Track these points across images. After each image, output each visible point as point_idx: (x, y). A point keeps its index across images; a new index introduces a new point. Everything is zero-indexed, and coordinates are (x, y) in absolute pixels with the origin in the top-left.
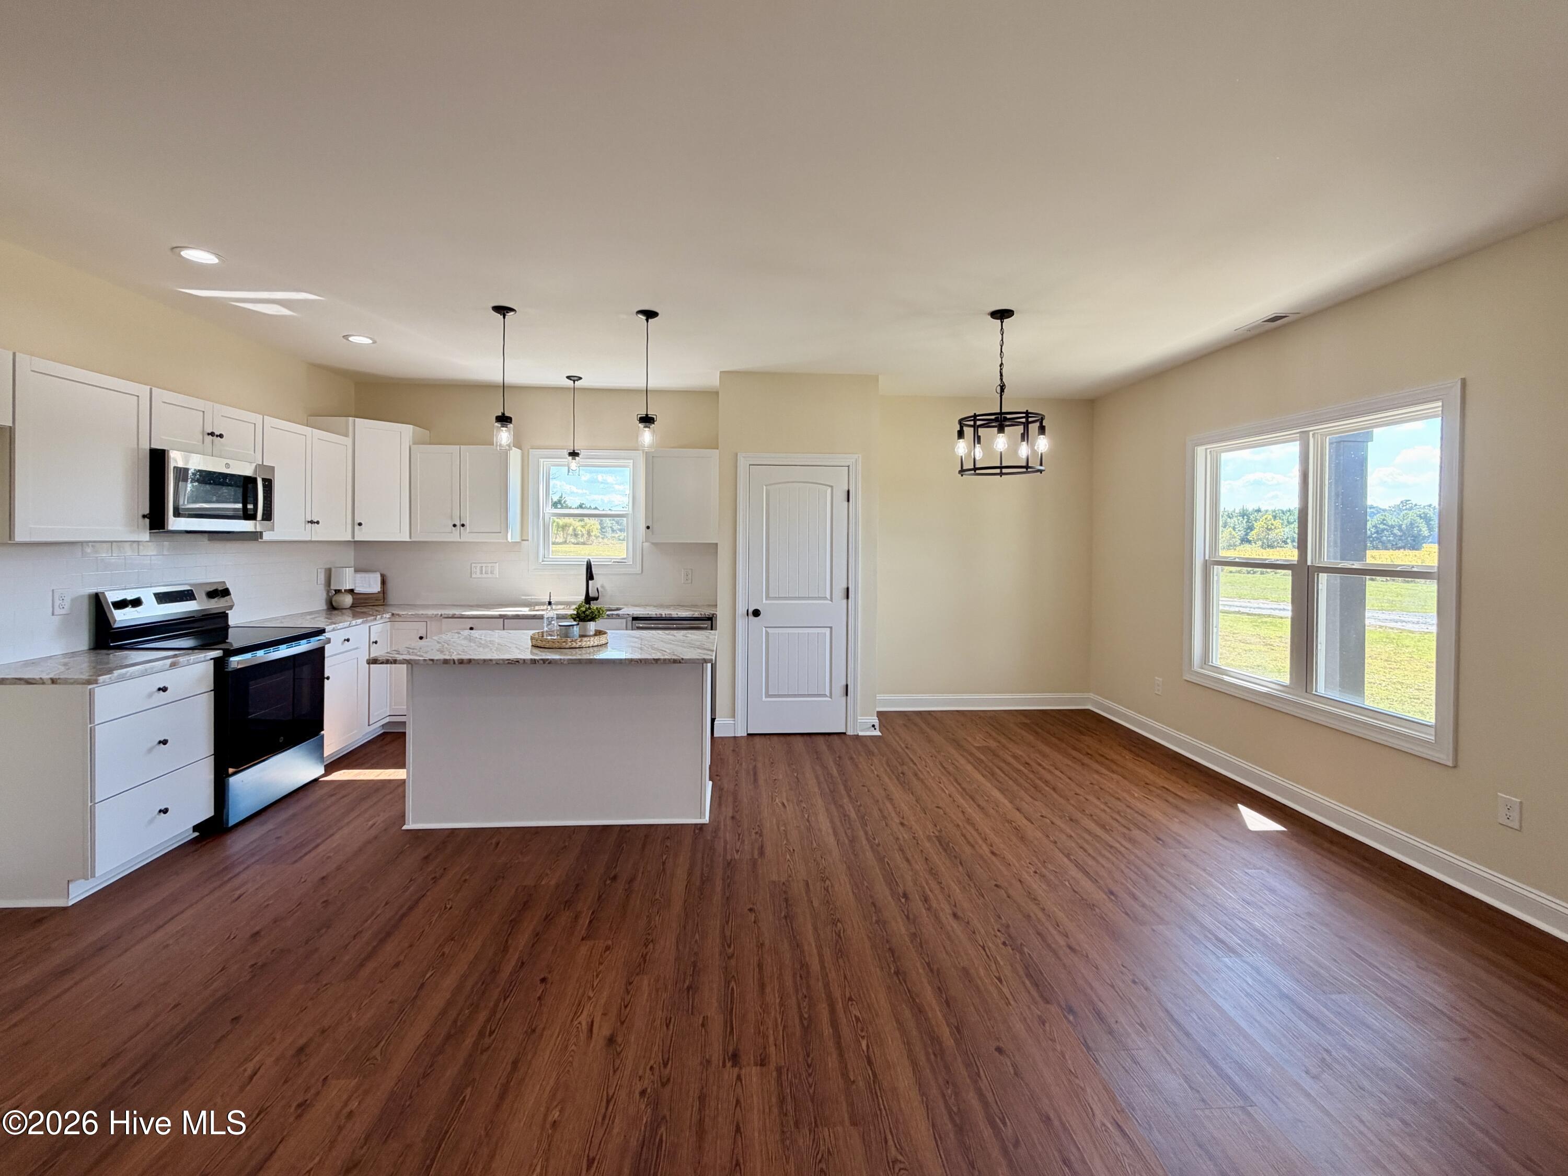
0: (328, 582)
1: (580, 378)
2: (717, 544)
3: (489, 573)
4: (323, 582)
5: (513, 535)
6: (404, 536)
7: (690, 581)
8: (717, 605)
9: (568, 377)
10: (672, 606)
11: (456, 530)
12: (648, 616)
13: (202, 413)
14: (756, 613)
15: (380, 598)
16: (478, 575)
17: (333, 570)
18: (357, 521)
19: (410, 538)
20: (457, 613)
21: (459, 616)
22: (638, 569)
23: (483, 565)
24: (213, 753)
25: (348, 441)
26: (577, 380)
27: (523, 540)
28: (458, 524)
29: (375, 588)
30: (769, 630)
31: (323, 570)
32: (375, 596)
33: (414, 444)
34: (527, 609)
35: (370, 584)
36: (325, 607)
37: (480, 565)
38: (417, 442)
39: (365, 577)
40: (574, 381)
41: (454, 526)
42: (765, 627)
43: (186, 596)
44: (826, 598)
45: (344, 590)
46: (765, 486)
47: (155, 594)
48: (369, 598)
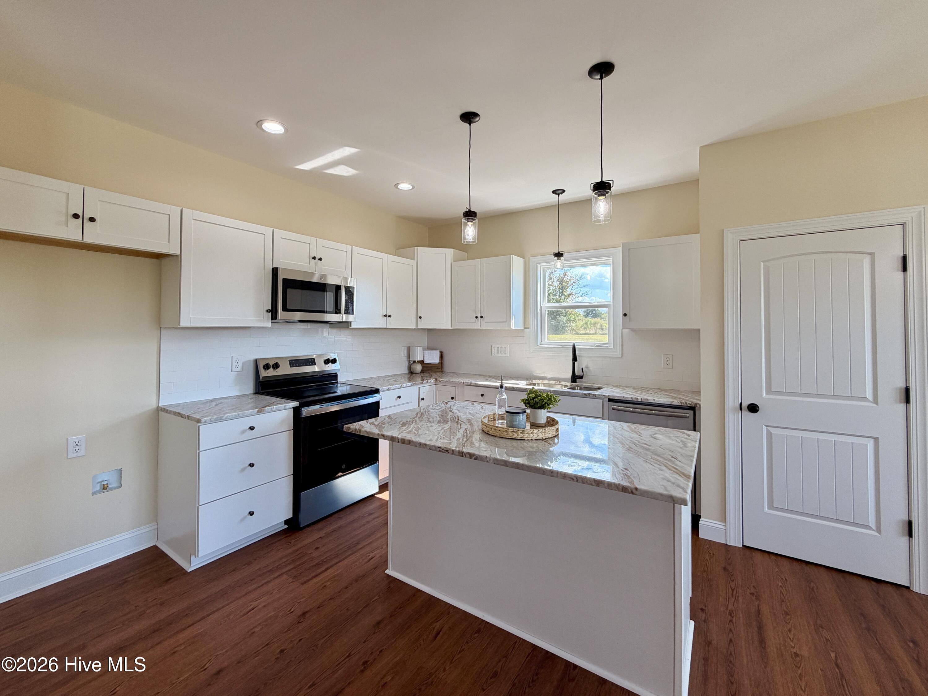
0: (409, 357)
1: (564, 191)
2: (699, 330)
3: (503, 352)
4: (406, 355)
5: (515, 323)
6: (448, 326)
7: (670, 366)
8: (700, 392)
9: (554, 192)
10: (651, 389)
11: (478, 321)
12: (624, 399)
13: (309, 245)
14: (753, 408)
15: (439, 367)
16: (496, 354)
17: (411, 347)
18: (419, 315)
19: (452, 327)
20: (473, 382)
21: (474, 385)
22: (618, 353)
23: (500, 346)
24: (292, 473)
25: (413, 263)
26: (561, 193)
27: (525, 328)
28: (479, 316)
29: (437, 360)
30: (773, 431)
31: (406, 348)
32: (437, 365)
33: (454, 261)
34: (525, 383)
35: (433, 358)
36: (407, 372)
37: (497, 346)
38: (456, 260)
39: (431, 353)
40: (559, 195)
41: (477, 317)
42: (766, 426)
43: (309, 362)
44: (865, 399)
45: (418, 361)
46: (763, 262)
47: (289, 361)
48: (432, 367)
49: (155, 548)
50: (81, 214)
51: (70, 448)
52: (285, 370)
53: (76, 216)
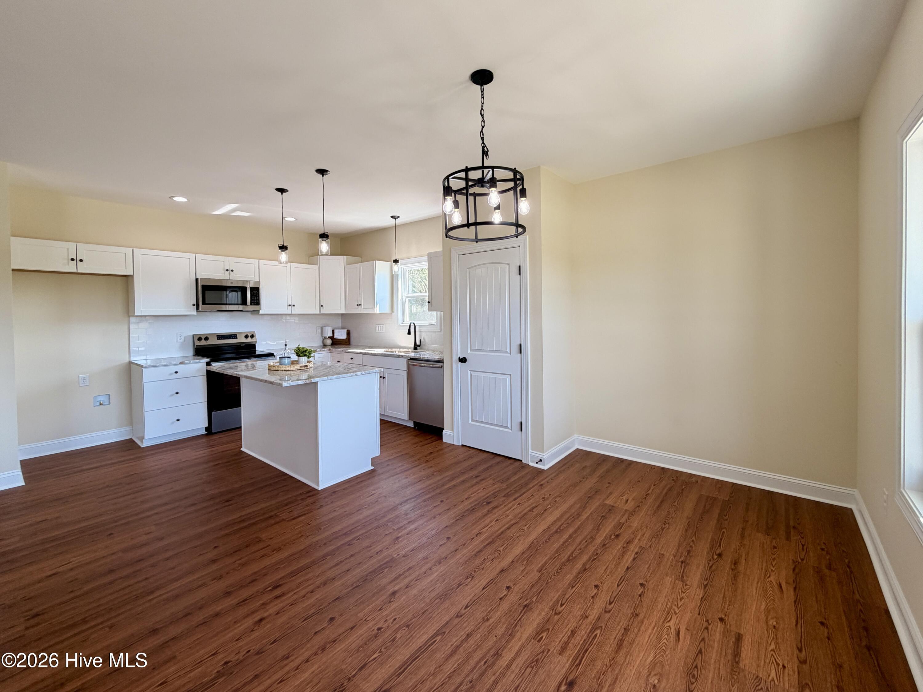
0: (321, 334)
1: (399, 217)
3: (381, 329)
4: (319, 333)
5: (380, 309)
6: (344, 311)
9: (392, 217)
11: (359, 307)
13: (223, 262)
14: (464, 360)
15: (347, 341)
16: (379, 331)
17: (323, 327)
18: (321, 304)
22: (439, 329)
23: (380, 326)
24: (206, 401)
25: (316, 267)
26: (398, 218)
27: (392, 312)
28: (359, 304)
29: (344, 336)
30: (473, 373)
31: (320, 328)
32: (344, 340)
33: (347, 265)
35: (341, 335)
36: (321, 345)
37: (378, 325)
38: (348, 263)
39: (340, 331)
40: (395, 219)
41: (357, 305)
42: (470, 371)
43: (232, 337)
44: (506, 352)
45: (329, 337)
46: (468, 268)
47: (217, 336)
48: (340, 342)
49: (131, 439)
50: (75, 258)
51: (80, 380)
52: (213, 341)
53: (73, 260)
